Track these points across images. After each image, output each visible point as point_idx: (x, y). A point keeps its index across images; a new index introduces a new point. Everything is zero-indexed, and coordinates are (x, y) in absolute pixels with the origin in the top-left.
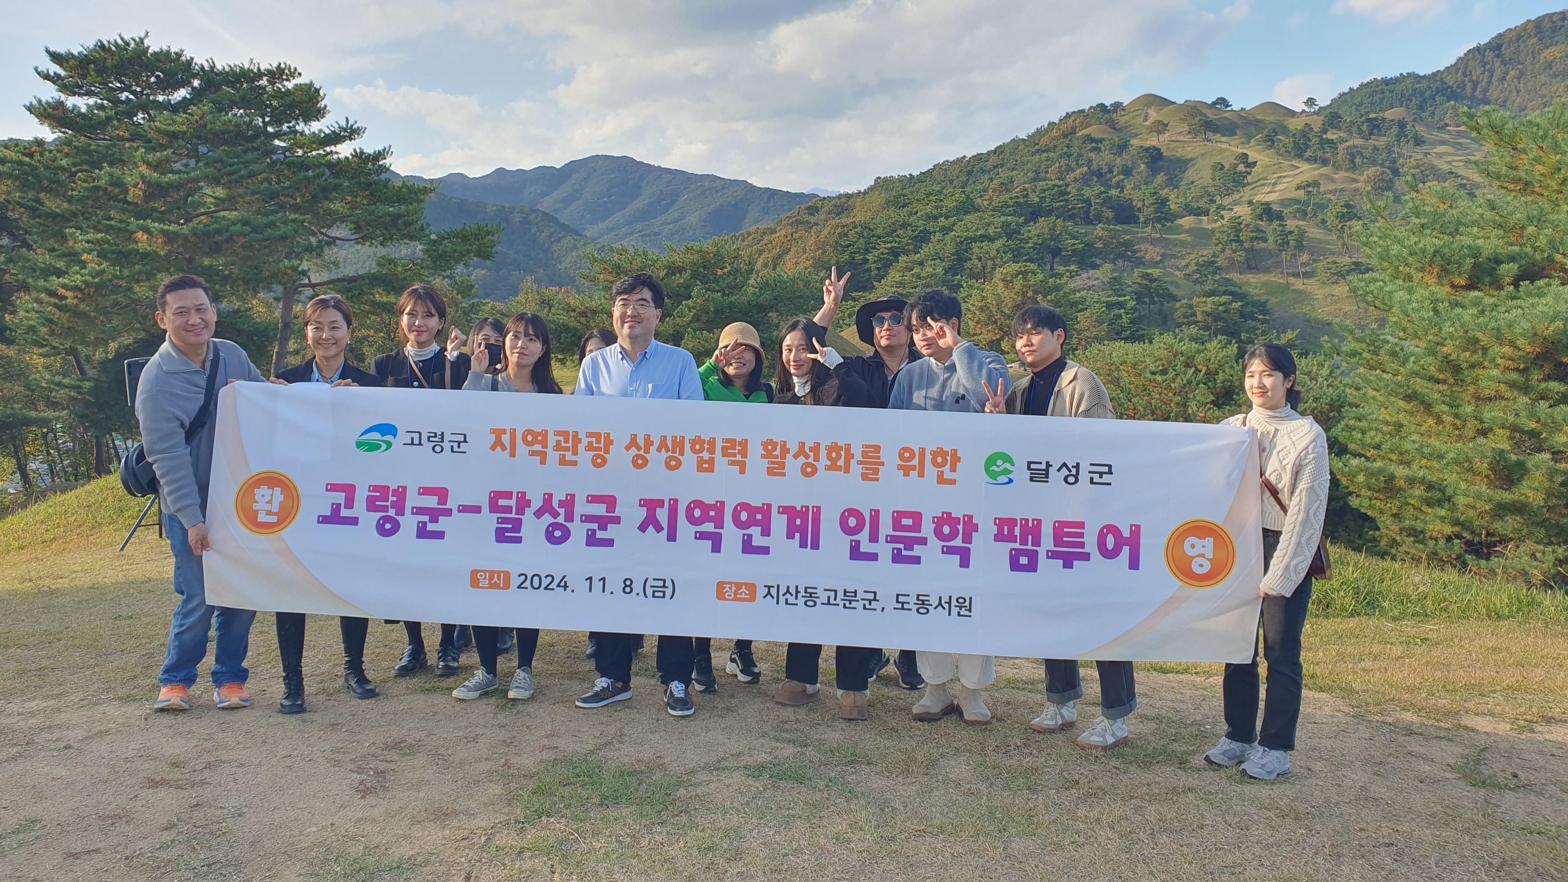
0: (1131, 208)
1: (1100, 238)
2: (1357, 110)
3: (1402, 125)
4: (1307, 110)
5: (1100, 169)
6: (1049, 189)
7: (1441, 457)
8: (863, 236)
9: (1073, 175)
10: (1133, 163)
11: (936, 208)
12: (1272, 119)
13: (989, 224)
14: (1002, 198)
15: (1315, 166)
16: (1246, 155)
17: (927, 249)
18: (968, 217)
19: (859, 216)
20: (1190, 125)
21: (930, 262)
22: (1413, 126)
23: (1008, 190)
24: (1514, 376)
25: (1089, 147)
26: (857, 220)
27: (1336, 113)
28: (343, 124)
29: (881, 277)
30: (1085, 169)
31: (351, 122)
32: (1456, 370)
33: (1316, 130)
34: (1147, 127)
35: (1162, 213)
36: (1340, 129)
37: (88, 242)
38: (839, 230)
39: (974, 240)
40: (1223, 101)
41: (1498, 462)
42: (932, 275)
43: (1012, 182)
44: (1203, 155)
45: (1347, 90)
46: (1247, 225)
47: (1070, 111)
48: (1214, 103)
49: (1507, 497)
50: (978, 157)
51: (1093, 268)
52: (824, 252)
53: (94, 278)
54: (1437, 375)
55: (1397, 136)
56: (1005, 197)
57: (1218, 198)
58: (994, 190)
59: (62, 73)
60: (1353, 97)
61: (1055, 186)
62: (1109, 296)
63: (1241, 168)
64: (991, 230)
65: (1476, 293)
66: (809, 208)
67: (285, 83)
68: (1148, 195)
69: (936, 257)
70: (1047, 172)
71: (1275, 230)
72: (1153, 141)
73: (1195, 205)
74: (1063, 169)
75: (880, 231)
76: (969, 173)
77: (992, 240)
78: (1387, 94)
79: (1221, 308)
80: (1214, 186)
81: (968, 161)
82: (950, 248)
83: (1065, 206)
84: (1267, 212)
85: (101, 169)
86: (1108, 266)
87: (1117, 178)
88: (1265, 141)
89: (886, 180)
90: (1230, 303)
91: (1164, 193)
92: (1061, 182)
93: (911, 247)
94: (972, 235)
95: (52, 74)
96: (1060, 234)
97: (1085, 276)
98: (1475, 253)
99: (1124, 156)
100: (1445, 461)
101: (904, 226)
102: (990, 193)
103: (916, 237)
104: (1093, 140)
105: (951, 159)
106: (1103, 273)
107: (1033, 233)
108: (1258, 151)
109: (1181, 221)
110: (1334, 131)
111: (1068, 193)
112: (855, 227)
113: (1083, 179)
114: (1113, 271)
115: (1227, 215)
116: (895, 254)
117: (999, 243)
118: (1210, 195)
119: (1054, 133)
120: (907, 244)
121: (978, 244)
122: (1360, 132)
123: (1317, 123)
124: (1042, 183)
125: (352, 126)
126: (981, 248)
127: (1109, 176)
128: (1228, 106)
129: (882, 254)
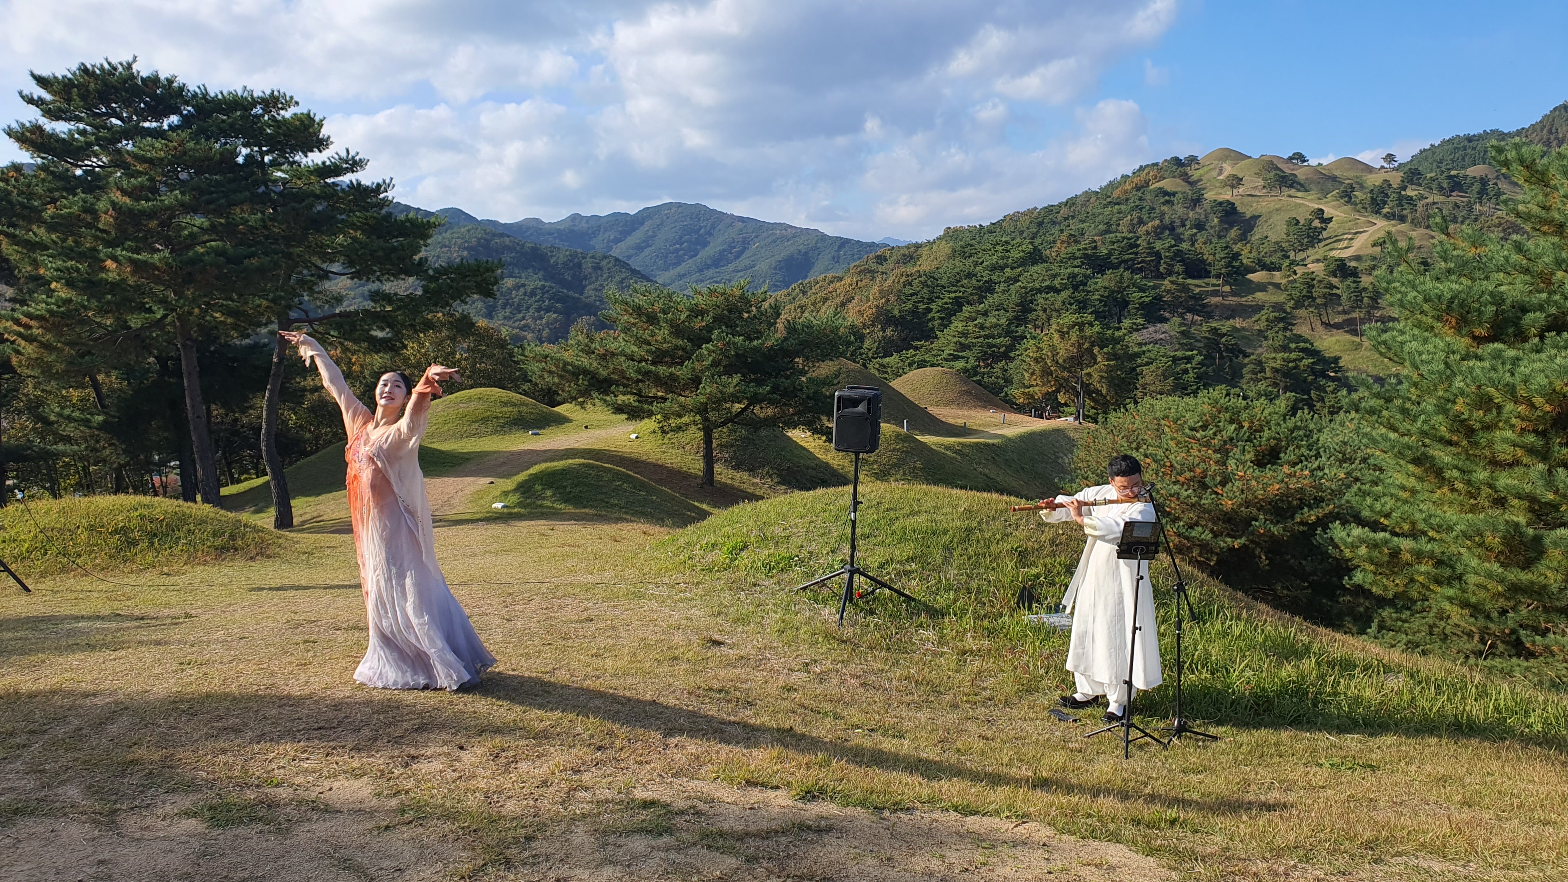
0: (1203, 261)
1: (1168, 292)
2: (1438, 167)
3: (1484, 181)
4: (1386, 165)
5: (1173, 222)
6: (1118, 241)
7: (1450, 529)
8: (928, 286)
9: (1145, 228)
10: (1206, 217)
11: (1002, 258)
12: (1351, 174)
13: (1055, 276)
14: (1070, 250)
15: (1393, 222)
16: (1322, 211)
17: (992, 299)
18: (1035, 268)
19: (925, 265)
20: (1265, 180)
21: (994, 313)
22: (1496, 184)
23: (1077, 242)
24: (1531, 438)
25: (1162, 200)
26: (923, 268)
27: (1416, 169)
28: (343, 154)
29: (944, 326)
30: (1157, 222)
31: (352, 153)
32: (1470, 432)
33: (1395, 186)
34: (1222, 181)
35: (1233, 267)
36: (1420, 185)
37: (57, 270)
38: (904, 279)
39: (1040, 291)
40: (1300, 157)
41: (1513, 537)
42: (997, 325)
43: (1083, 234)
44: (1277, 210)
45: (1428, 147)
46: (1320, 281)
47: (1144, 164)
48: (1291, 159)
49: (1525, 577)
50: (1049, 209)
51: (1161, 322)
52: (888, 300)
53: (59, 307)
54: (1447, 436)
55: (1478, 193)
56: (1073, 248)
57: (1292, 254)
58: (1063, 242)
59: (48, 97)
60: (1434, 153)
61: (1124, 238)
62: (1176, 350)
63: (1316, 223)
64: (1057, 282)
65: (1498, 345)
66: (878, 257)
67: (282, 112)
68: (1219, 249)
69: (999, 307)
70: (1118, 225)
71: (1348, 287)
72: (1227, 195)
73: (1268, 260)
74: (1135, 222)
75: (944, 282)
76: (1040, 224)
77: (1058, 291)
78: (1469, 151)
79: (1291, 365)
80: (1288, 241)
81: (1039, 213)
82: (1015, 298)
83: (1134, 260)
84: (1342, 269)
85: (75, 195)
86: (1176, 320)
87: (1190, 232)
88: (1341, 197)
89: (956, 230)
90: (1301, 360)
91: (1236, 248)
92: (1131, 235)
93: (975, 298)
94: (1038, 286)
95: (35, 97)
96: (1128, 286)
97: (1152, 329)
98: (1498, 299)
99: (1197, 210)
100: (1455, 533)
101: (969, 276)
102: (1058, 245)
103: (980, 287)
104: (1166, 193)
105: (1022, 211)
106: (1171, 327)
107: (1100, 285)
108: (1334, 207)
109: (1250, 276)
110: (1414, 187)
111: (1138, 246)
112: (920, 276)
113: (1155, 232)
114: (1180, 325)
115: (1300, 270)
116: (958, 304)
117: (1065, 294)
118: (1283, 250)
119: (1128, 186)
120: (972, 294)
121: (1044, 295)
122: (1441, 189)
123: (1396, 179)
124: (1112, 235)
125: (353, 157)
126: (1046, 299)
127: (1181, 230)
128: (1305, 161)
129: (946, 303)
